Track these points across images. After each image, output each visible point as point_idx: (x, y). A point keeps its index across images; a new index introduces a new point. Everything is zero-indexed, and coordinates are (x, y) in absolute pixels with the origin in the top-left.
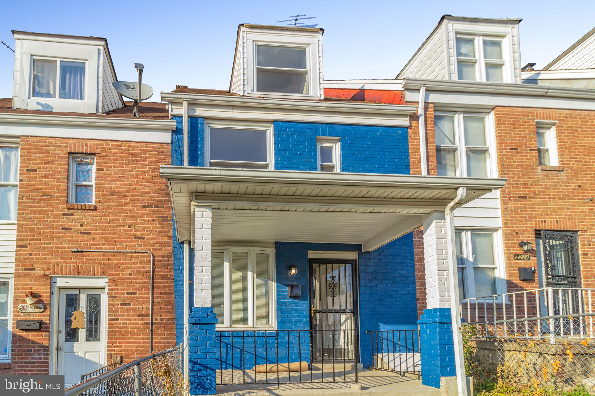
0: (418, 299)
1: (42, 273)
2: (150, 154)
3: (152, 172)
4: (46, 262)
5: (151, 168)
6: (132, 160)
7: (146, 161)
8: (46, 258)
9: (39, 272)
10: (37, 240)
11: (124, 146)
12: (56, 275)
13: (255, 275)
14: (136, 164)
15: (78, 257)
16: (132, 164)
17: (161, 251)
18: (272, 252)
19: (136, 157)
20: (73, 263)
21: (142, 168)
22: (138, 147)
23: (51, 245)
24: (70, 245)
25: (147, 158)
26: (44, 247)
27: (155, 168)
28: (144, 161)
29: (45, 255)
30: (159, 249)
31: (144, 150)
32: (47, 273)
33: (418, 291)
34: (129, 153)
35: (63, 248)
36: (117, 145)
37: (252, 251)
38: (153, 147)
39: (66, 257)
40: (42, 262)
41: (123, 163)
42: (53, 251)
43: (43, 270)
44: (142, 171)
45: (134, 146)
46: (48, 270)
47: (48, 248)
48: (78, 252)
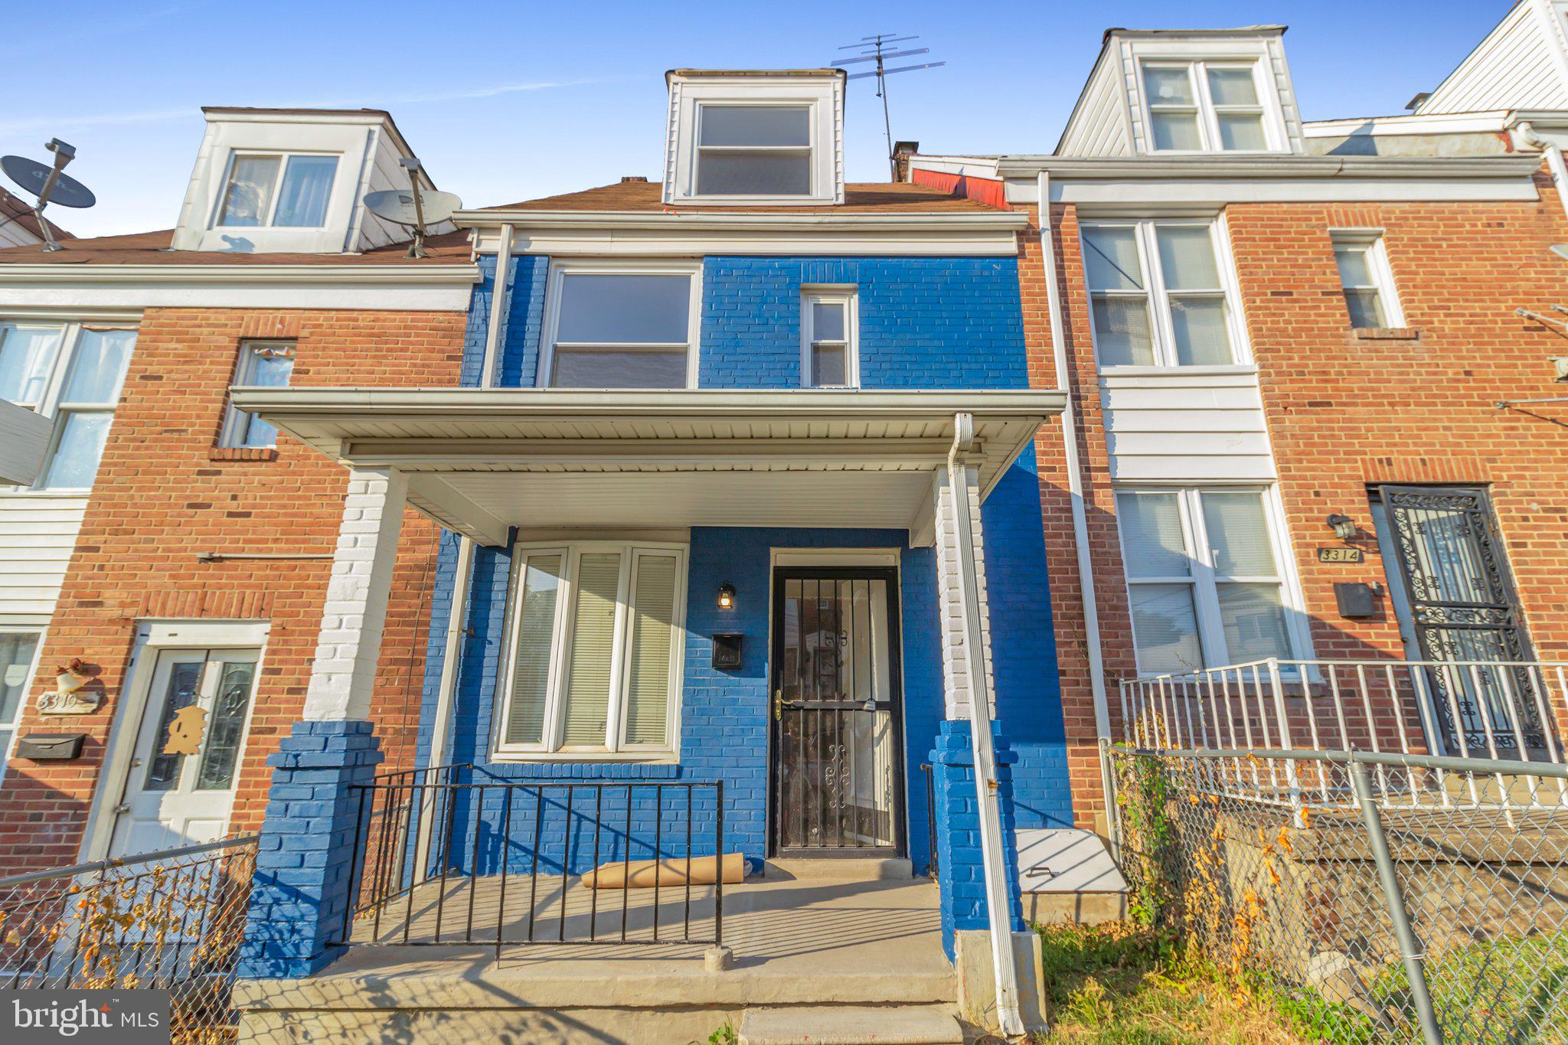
0: (1063, 673)
1: (117, 613)
2: (417, 335)
3: (416, 373)
4: (133, 586)
5: (415, 365)
6: (377, 350)
7: (406, 350)
8: (136, 575)
9: (111, 611)
10: (126, 532)
11: (363, 320)
12: (148, 617)
13: (632, 611)
14: (385, 357)
15: (211, 571)
16: (375, 357)
17: (408, 556)
18: (680, 551)
19: (386, 343)
20: (194, 586)
21: (395, 365)
22: (394, 320)
23: (155, 545)
24: (198, 544)
25: (411, 343)
26: (136, 550)
27: (423, 366)
28: (402, 350)
29: (135, 568)
30: (407, 550)
31: (405, 327)
32: (129, 612)
33: (1063, 650)
34: (371, 335)
35: (180, 550)
36: (349, 319)
37: (629, 550)
38: (427, 321)
39: (182, 571)
40: (125, 586)
41: (354, 357)
42: (154, 559)
43: (122, 605)
44: (394, 373)
45: (385, 320)
46: (133, 604)
47: (144, 551)
48: (212, 559)
